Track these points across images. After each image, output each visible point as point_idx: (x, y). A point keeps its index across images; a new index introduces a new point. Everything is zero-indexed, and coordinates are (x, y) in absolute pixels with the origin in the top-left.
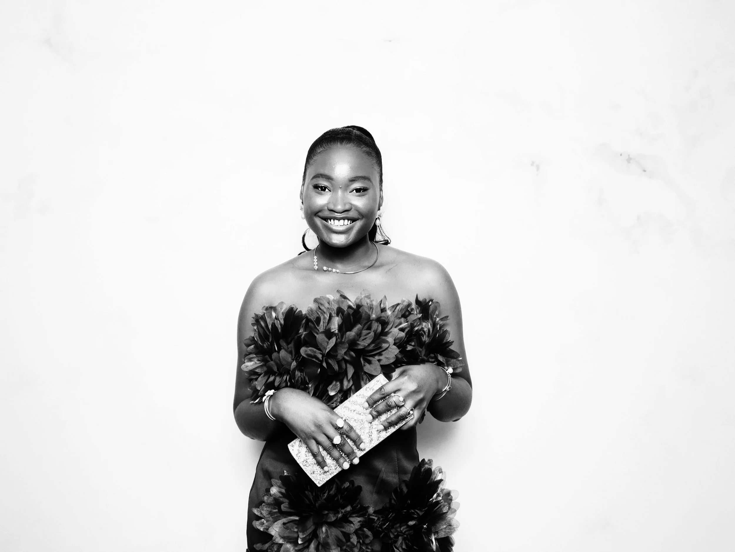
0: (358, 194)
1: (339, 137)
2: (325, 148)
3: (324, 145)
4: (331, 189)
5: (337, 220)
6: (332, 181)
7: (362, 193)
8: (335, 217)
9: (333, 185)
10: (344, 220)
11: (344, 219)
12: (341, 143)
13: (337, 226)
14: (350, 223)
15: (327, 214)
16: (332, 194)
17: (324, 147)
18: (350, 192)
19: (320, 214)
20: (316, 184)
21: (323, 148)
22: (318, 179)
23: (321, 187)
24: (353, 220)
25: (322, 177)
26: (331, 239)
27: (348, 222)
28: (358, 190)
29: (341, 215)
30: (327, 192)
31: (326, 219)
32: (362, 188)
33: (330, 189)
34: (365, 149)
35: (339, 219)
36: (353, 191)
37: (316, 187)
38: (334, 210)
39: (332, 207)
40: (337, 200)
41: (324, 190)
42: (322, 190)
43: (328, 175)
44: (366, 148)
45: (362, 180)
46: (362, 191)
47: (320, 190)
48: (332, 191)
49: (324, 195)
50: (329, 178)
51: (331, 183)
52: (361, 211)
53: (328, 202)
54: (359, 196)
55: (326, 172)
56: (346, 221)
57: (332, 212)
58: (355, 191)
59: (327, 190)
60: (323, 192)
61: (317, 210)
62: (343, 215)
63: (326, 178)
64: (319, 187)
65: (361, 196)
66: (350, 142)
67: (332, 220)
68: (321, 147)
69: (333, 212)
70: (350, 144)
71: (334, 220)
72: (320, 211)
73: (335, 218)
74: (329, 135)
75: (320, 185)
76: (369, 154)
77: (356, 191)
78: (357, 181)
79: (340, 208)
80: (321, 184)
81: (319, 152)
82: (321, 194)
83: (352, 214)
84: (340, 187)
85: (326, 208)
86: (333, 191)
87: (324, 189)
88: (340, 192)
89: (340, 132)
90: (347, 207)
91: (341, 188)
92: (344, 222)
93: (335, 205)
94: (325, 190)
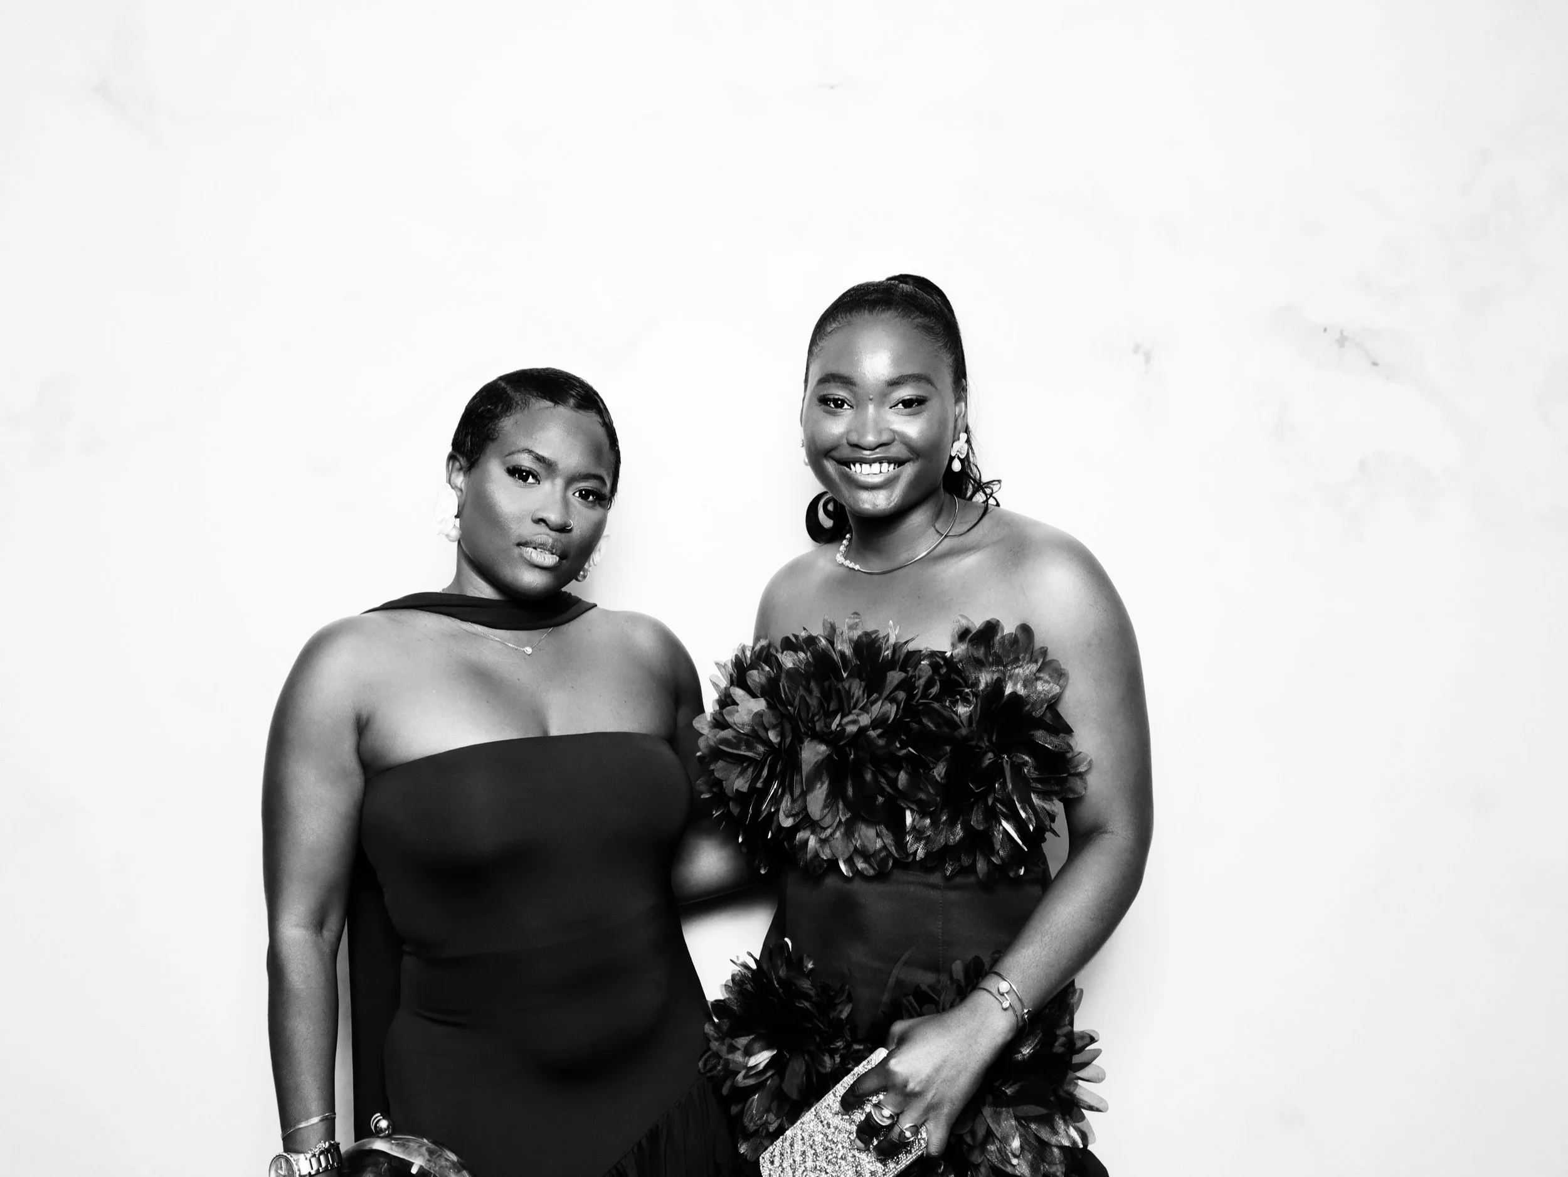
0: (908, 410)
1: (868, 300)
2: (840, 324)
3: (840, 316)
4: (853, 402)
5: (866, 463)
6: (854, 387)
7: (915, 408)
8: (862, 457)
9: (855, 395)
10: (881, 463)
11: (880, 461)
12: (871, 311)
13: (869, 474)
14: (894, 469)
15: (846, 452)
16: (856, 414)
17: (839, 321)
18: (891, 408)
19: (835, 454)
20: (824, 396)
21: (838, 324)
22: (828, 385)
23: (835, 401)
24: (899, 463)
25: (834, 381)
26: (856, 501)
27: (889, 467)
28: (907, 403)
29: (874, 454)
30: (846, 409)
31: (847, 463)
32: (914, 397)
33: (850, 404)
34: (919, 320)
35: (870, 462)
36: (897, 405)
37: (824, 400)
38: (860, 444)
39: (854, 438)
40: (864, 425)
41: (841, 406)
42: (837, 406)
43: (846, 375)
44: (921, 317)
45: (914, 381)
46: (917, 406)
47: (831, 407)
48: (855, 407)
49: (839, 415)
50: (847, 381)
51: (851, 391)
52: (913, 444)
53: (847, 428)
54: (909, 415)
55: (843, 370)
56: (885, 465)
57: (856, 449)
58: (900, 405)
59: (846, 406)
60: (839, 410)
61: (828, 445)
62: (877, 453)
63: (843, 383)
64: (830, 400)
65: (916, 414)
66: (889, 309)
67: (858, 465)
68: (834, 320)
69: (858, 449)
70: (889, 312)
71: (861, 465)
72: (834, 448)
73: (862, 461)
74: (851, 296)
75: (832, 397)
76: (930, 330)
77: (903, 405)
78: (904, 384)
79: (870, 439)
80: (831, 394)
81: (829, 331)
82: (834, 414)
83: (896, 450)
84: (871, 397)
85: (845, 441)
86: (857, 407)
87: (839, 403)
88: (871, 409)
89: (872, 288)
90: (885, 438)
91: (871, 400)
92: (881, 466)
93: (863, 434)
94: (844, 406)
